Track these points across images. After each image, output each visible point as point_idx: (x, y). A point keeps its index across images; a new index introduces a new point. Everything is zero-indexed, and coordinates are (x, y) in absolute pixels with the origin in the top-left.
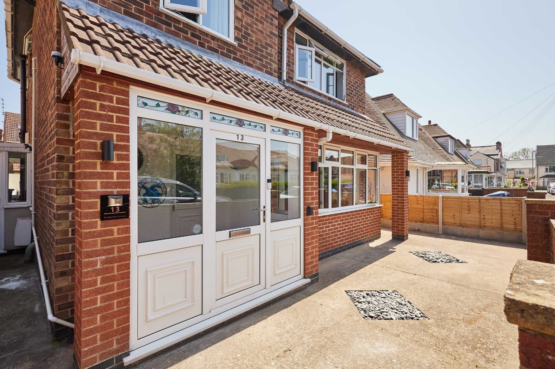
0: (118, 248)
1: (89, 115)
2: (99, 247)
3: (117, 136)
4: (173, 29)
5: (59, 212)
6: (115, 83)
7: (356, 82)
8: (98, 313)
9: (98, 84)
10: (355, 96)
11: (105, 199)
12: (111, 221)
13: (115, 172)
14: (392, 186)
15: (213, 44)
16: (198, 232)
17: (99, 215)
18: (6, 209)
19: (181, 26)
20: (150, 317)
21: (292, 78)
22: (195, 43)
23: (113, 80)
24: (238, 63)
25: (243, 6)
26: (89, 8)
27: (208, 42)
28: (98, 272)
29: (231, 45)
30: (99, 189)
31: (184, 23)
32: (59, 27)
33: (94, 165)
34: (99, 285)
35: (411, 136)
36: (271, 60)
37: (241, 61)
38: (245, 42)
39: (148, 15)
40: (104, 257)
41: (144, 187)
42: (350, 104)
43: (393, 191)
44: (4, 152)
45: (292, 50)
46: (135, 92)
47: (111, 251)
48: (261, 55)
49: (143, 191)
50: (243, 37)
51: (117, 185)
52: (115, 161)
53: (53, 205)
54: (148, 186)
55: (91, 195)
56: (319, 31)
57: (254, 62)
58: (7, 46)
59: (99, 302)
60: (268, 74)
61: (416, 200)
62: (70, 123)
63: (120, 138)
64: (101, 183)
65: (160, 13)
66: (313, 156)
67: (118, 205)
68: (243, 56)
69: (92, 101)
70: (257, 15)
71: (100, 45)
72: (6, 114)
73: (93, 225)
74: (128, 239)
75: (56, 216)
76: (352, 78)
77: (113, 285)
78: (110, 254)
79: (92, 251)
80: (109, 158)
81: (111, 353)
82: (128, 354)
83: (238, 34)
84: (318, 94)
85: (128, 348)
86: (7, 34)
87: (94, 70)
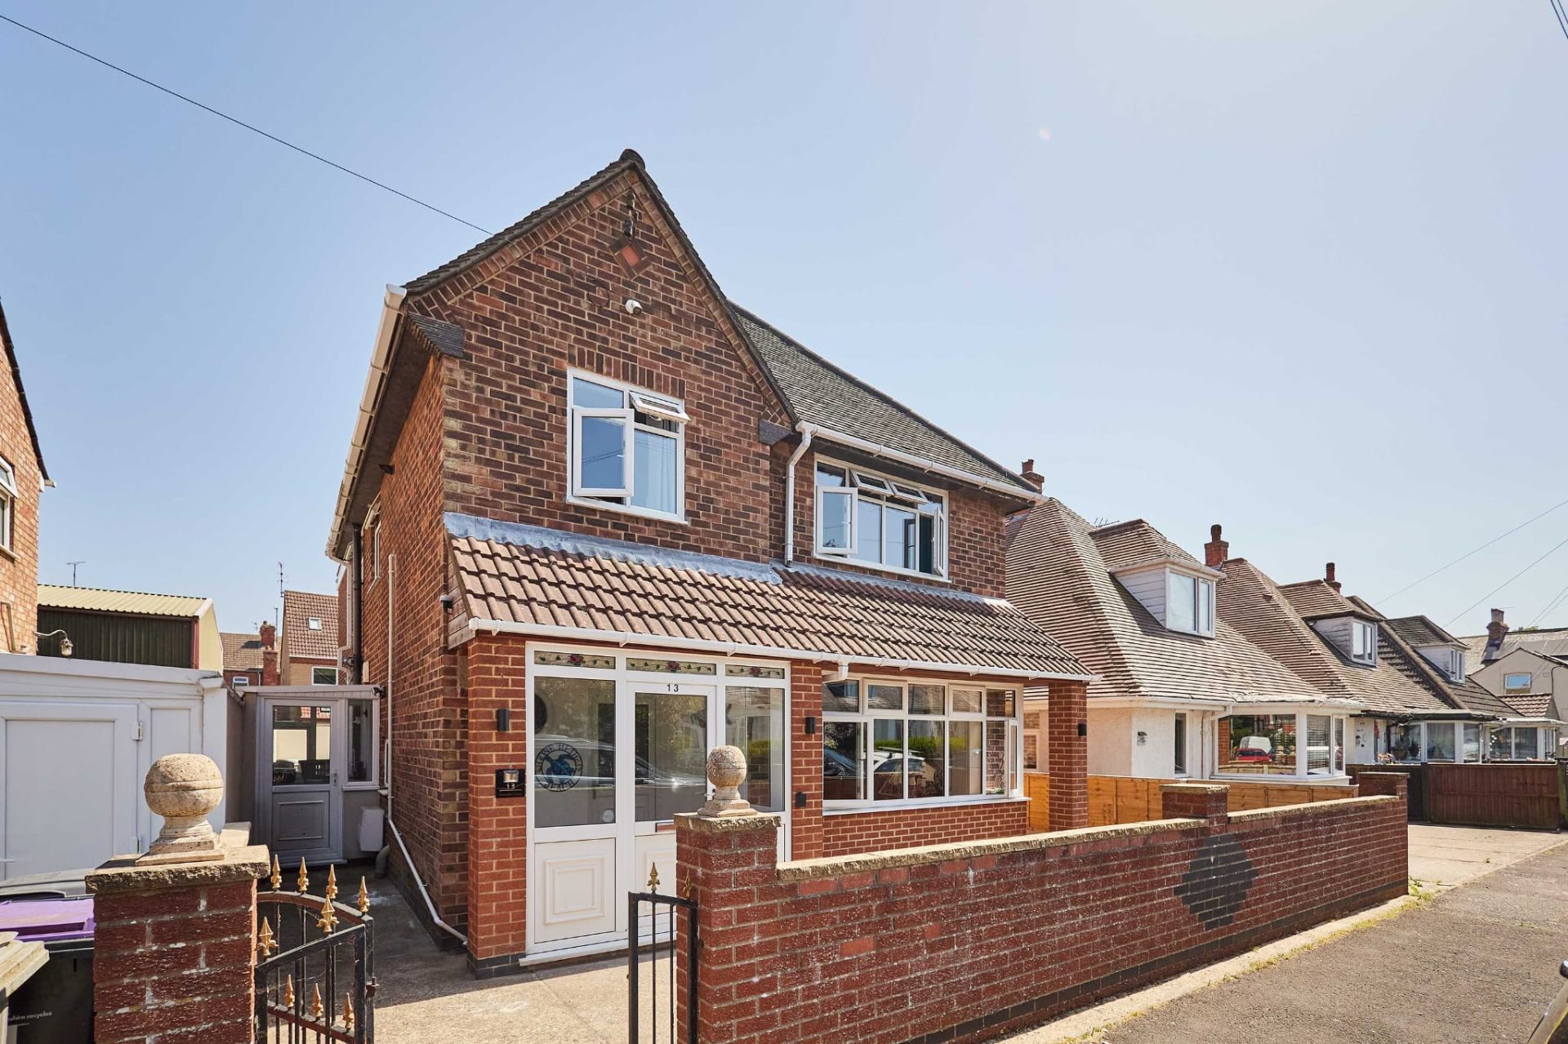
0: (514, 830)
1: (485, 682)
2: (494, 828)
3: (513, 701)
4: (585, 524)
5: (446, 791)
6: (510, 642)
7: (975, 530)
8: (493, 901)
9: (494, 646)
10: (975, 561)
11: (500, 774)
12: (507, 799)
13: (510, 743)
14: (1051, 757)
15: (648, 532)
16: (611, 819)
17: (494, 791)
18: (346, 792)
19: (598, 517)
20: (549, 920)
21: (809, 553)
22: (618, 537)
23: (508, 639)
24: (692, 553)
25: (702, 456)
26: (479, 527)
27: (640, 530)
28: (493, 855)
29: (680, 526)
30: (494, 763)
31: (601, 511)
32: (446, 559)
33: (489, 737)
34: (494, 870)
35: (1189, 629)
36: (755, 534)
37: (697, 549)
38: (704, 515)
39: (551, 515)
40: (499, 839)
41: (547, 758)
42: (958, 582)
43: (1051, 769)
44: (344, 701)
45: (808, 500)
46: (531, 647)
47: (506, 834)
48: (735, 530)
49: (547, 765)
50: (700, 507)
51: (513, 758)
52: (510, 732)
53: (437, 783)
54: (555, 756)
55: (486, 769)
56: (865, 455)
57: (721, 544)
58: (337, 514)
59: (494, 888)
60: (749, 560)
61: (1133, 789)
62: (458, 678)
63: (516, 704)
64: (497, 755)
65: (568, 506)
66: (810, 706)
67: (513, 781)
68: (701, 539)
69: (487, 665)
70: (728, 463)
71: (495, 597)
72: (286, 595)
73: (488, 803)
74: (523, 822)
75: (443, 796)
76: (966, 525)
77: (508, 872)
78: (505, 836)
79: (487, 831)
80: (505, 728)
81: (505, 949)
82: (524, 956)
83: (691, 505)
84: (871, 574)
85: (524, 948)
86: (340, 499)
87: (489, 632)
